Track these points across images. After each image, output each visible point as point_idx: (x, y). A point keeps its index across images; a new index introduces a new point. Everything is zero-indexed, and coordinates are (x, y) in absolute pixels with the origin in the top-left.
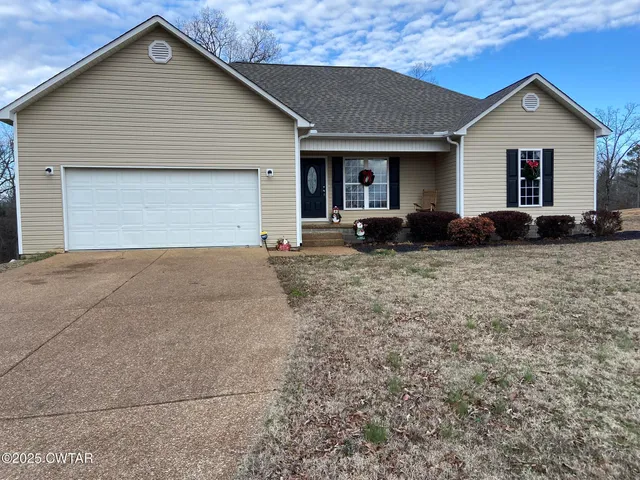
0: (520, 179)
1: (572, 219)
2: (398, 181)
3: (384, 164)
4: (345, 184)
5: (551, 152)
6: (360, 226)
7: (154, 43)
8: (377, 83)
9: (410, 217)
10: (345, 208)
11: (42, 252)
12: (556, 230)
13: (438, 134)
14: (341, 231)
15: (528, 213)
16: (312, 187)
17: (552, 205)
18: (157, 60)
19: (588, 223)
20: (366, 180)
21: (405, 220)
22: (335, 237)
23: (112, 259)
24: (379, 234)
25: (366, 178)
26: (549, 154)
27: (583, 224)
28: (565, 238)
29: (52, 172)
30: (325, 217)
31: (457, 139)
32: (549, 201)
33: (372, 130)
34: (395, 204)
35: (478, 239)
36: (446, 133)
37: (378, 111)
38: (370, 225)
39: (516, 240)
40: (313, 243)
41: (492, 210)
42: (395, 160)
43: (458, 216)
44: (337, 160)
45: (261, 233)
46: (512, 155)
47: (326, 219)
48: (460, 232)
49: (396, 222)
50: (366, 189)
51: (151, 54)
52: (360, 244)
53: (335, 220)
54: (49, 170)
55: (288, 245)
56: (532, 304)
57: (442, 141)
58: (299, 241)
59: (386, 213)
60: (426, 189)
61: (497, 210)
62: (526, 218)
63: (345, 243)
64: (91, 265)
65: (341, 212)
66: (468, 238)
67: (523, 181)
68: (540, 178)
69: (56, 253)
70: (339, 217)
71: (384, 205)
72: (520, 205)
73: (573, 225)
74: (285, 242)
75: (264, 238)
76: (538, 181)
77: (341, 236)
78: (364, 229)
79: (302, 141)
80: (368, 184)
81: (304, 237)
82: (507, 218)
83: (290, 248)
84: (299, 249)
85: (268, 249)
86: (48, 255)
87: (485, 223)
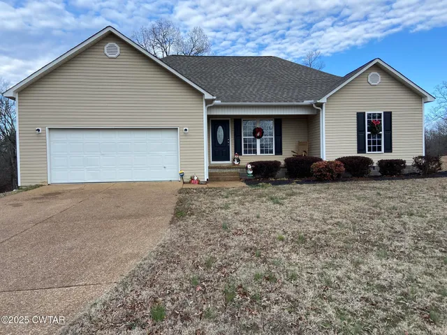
0: (367, 133)
1: (404, 162)
2: (281, 135)
3: (271, 124)
4: (243, 137)
5: (390, 114)
6: (249, 167)
7: (108, 45)
8: (268, 67)
9: (287, 160)
10: (243, 154)
11: (33, 184)
12: (392, 170)
13: (306, 102)
14: (239, 170)
15: (370, 157)
16: (220, 140)
17: (391, 152)
18: (110, 56)
19: (417, 164)
20: (258, 135)
21: (283, 163)
22: (234, 174)
23: (75, 190)
24: (264, 172)
25: (258, 133)
26: (388, 115)
27: (414, 166)
28: (398, 176)
29: (40, 132)
30: (229, 160)
31: (321, 105)
32: (389, 149)
33: (260, 100)
34: (279, 151)
35: (332, 176)
36: (312, 101)
37: (266, 86)
38: (256, 166)
39: (362, 177)
40: (217, 178)
41: (345, 155)
42: (278, 121)
43: (321, 160)
44: (238, 121)
45: (180, 172)
46: (360, 116)
47: (230, 162)
48: (319, 171)
49: (276, 164)
50: (258, 141)
51: (106, 52)
52: (250, 180)
53: (236, 163)
54: (38, 130)
55: (198, 180)
56: (338, 223)
57: (310, 106)
58: (206, 177)
59: (271, 157)
60: (301, 141)
61: (348, 155)
62: (369, 161)
63: (241, 179)
64: (60, 193)
65: (240, 157)
66: (325, 175)
67: (368, 135)
68: (382, 133)
69: (42, 186)
70: (239, 160)
71: (271, 152)
72: (367, 152)
73: (405, 167)
74: (196, 178)
75: (182, 175)
76: (381, 135)
77: (239, 174)
78: (253, 169)
79: (209, 109)
80: (259, 137)
81: (210, 174)
82: (354, 161)
83: (199, 182)
84: (206, 183)
85: (184, 183)
86: (37, 186)
87: (337, 165)
